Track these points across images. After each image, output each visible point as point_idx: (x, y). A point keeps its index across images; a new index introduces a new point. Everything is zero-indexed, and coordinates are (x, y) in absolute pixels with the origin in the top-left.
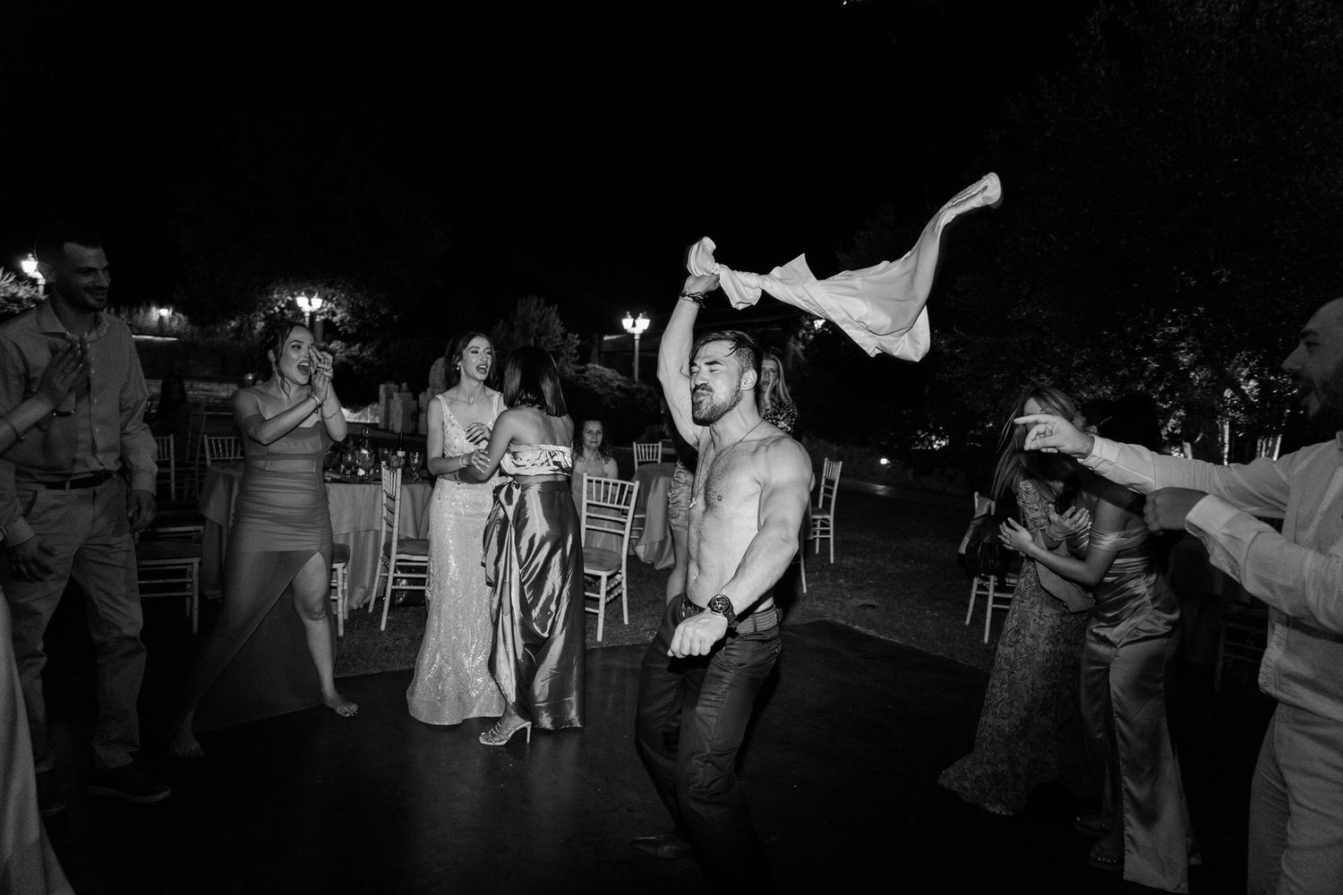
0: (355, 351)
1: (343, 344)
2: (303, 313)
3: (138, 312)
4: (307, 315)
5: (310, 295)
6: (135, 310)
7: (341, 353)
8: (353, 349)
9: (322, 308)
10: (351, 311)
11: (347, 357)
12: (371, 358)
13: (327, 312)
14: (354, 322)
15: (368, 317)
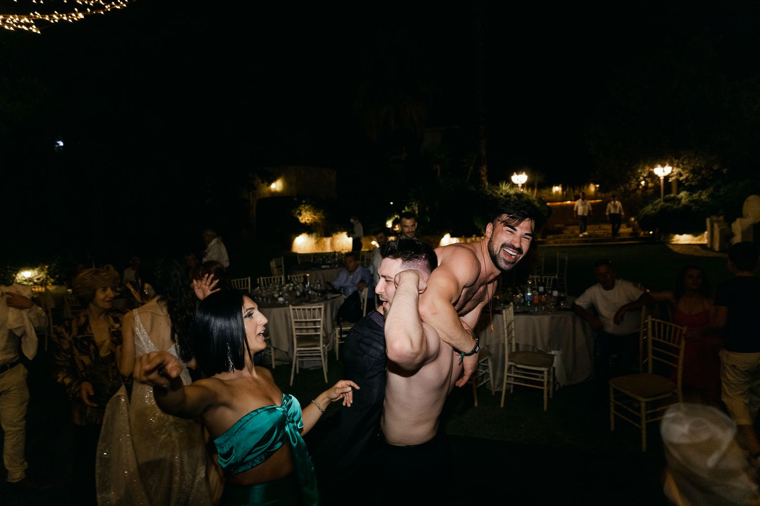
0: (695, 197)
1: (688, 193)
2: (659, 178)
3: (584, 188)
4: (662, 178)
5: (663, 165)
6: (582, 188)
7: (685, 199)
8: (694, 195)
9: (672, 172)
10: (693, 171)
11: (689, 201)
12: (707, 200)
13: (676, 175)
14: (696, 177)
15: (704, 173)
